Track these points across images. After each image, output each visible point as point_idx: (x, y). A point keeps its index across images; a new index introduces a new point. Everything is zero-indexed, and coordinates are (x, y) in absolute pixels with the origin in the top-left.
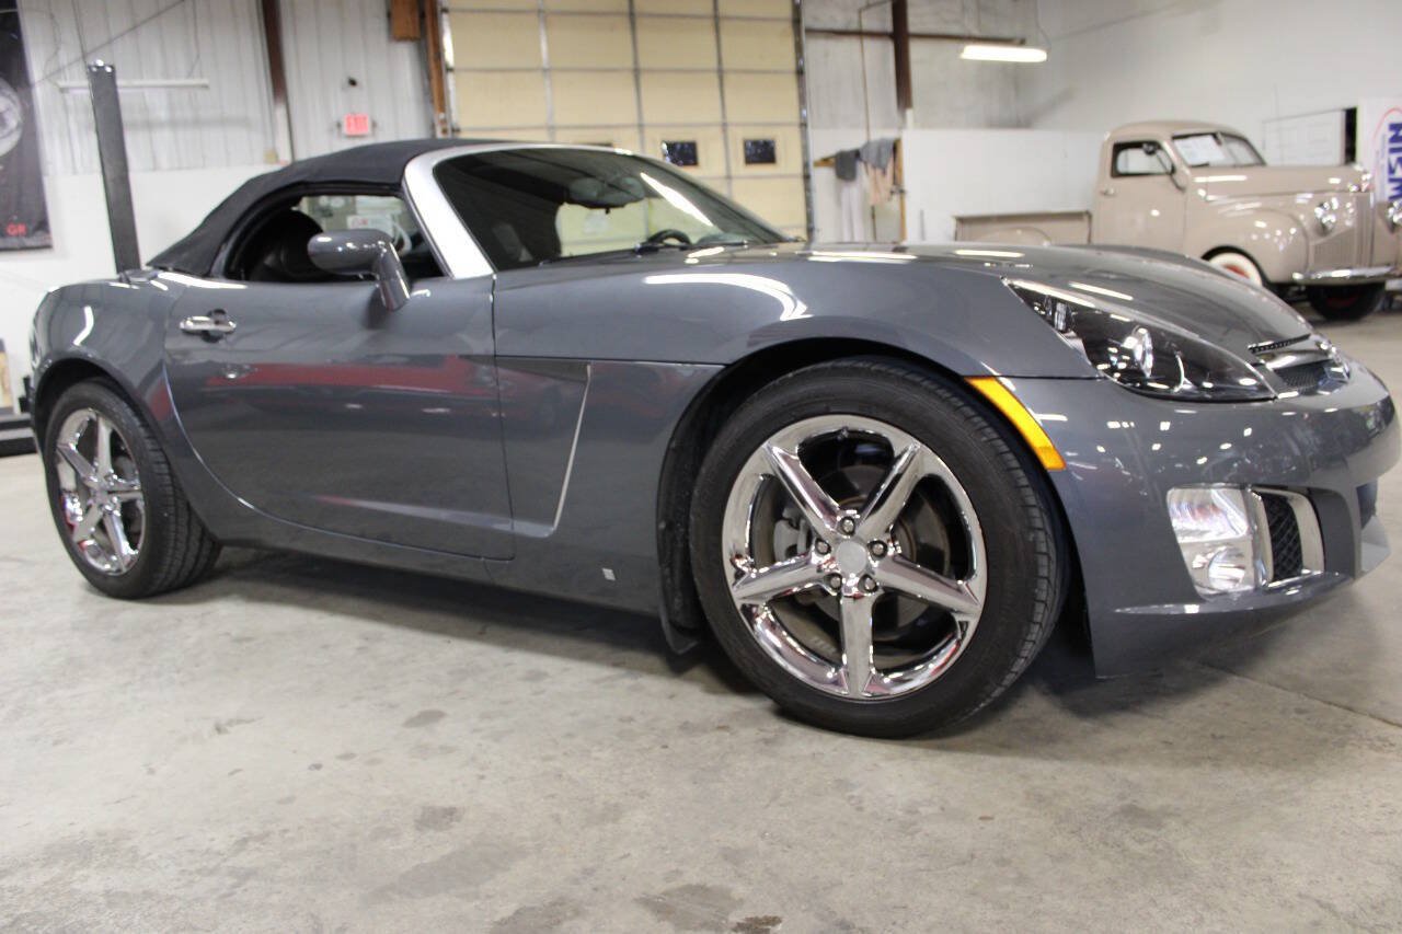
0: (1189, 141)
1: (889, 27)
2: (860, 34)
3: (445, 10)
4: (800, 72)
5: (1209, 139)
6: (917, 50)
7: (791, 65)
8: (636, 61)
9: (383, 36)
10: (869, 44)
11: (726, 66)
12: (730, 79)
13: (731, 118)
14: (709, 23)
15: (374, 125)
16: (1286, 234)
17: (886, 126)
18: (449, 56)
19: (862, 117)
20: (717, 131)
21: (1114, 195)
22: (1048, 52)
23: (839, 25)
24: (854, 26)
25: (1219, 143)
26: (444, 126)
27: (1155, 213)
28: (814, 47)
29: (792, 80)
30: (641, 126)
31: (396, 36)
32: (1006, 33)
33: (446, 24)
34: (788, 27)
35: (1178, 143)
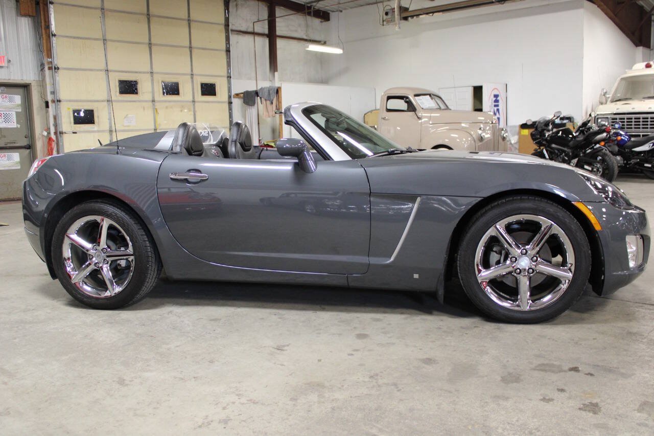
0: (421, 97)
1: (266, 32)
2: (254, 33)
3: (51, 3)
4: (228, 51)
5: (428, 96)
6: (280, 43)
7: (224, 47)
8: (150, 40)
9: (14, 12)
10: (259, 40)
11: (193, 45)
12: (195, 52)
13: (195, 72)
14: (186, 23)
15: (9, 61)
16: (467, 140)
17: (264, 79)
18: (53, 28)
19: (254, 74)
20: (189, 77)
21: (386, 120)
22: (343, 50)
23: (243, 29)
24: (250, 30)
25: (432, 99)
26: (50, 66)
27: (399, 128)
28: (233, 38)
29: (224, 54)
30: (152, 73)
31: (21, 13)
32: (317, 38)
33: (52, 9)
34: (222, 28)
35: (416, 98)
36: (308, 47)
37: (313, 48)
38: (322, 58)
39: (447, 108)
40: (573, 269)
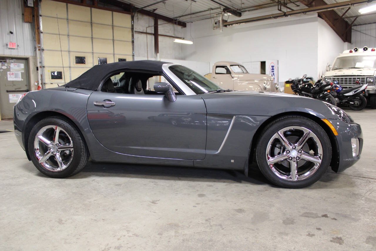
0: (234, 66)
1: (153, 32)
2: (146, 33)
3: (41, 16)
4: (133, 42)
5: (237, 66)
6: (160, 39)
7: (131, 40)
8: (92, 35)
9: (21, 20)
10: (149, 36)
11: (115, 39)
12: (115, 42)
13: (115, 53)
14: (111, 27)
15: (18, 46)
16: (258, 89)
17: (152, 57)
18: (41, 29)
19: (146, 54)
20: (112, 55)
21: (216, 78)
22: (193, 42)
23: (141, 31)
24: (145, 31)
25: (239, 67)
26: (40, 48)
27: (222, 83)
28: (136, 35)
29: (131, 43)
30: (93, 53)
31: (25, 21)
32: (180, 36)
33: (41, 19)
34: (130, 30)
35: (231, 67)
36: (174, 40)
37: (177, 41)
38: (182, 46)
39: (247, 72)
40: (322, 157)
